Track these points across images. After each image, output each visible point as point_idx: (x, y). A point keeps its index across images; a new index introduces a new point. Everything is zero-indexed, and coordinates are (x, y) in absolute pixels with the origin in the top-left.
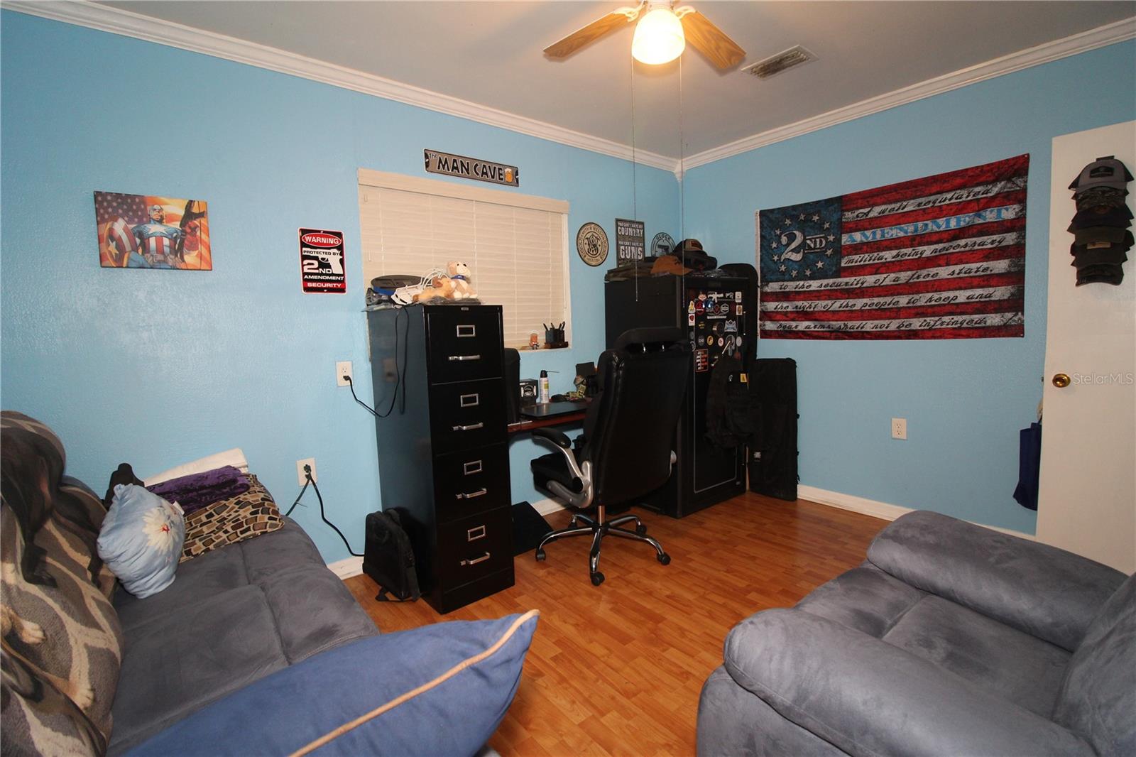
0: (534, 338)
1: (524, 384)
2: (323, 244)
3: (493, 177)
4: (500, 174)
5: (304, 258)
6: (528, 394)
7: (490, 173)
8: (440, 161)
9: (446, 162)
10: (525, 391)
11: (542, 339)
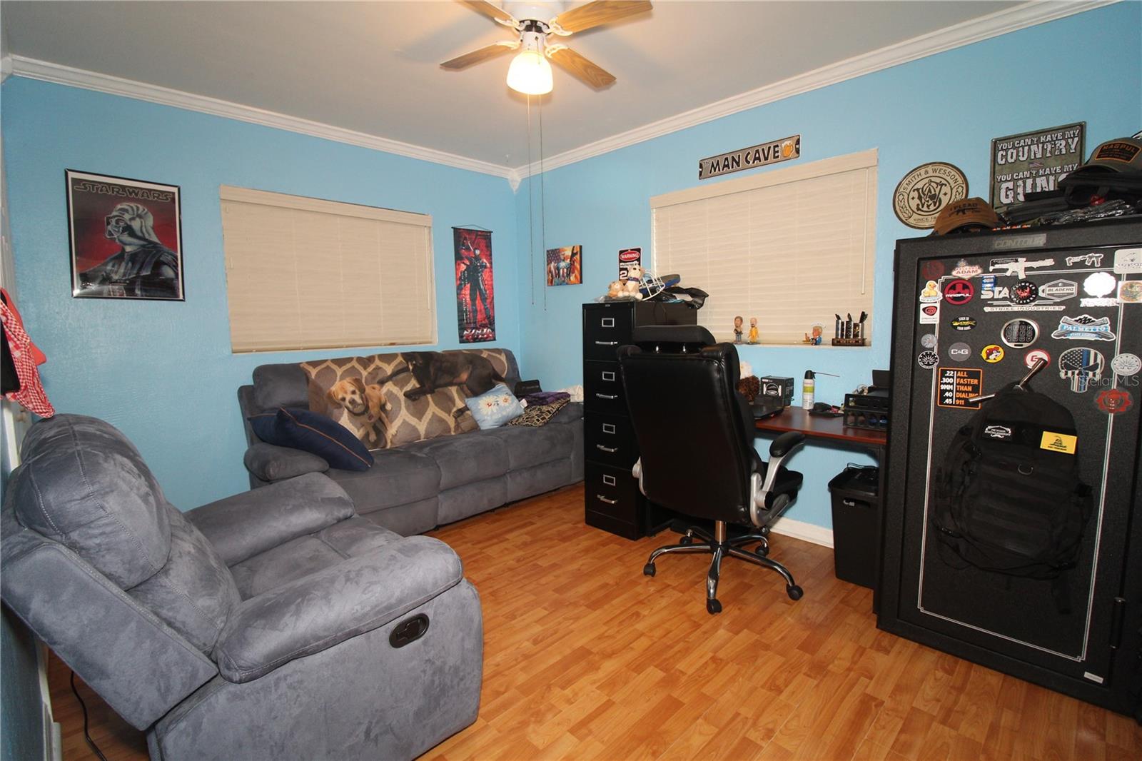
0: (817, 331)
1: (767, 381)
2: (631, 258)
3: (766, 159)
4: (775, 152)
5: (621, 269)
6: (773, 393)
7: (764, 155)
8: (713, 165)
9: (718, 164)
10: (768, 389)
11: (829, 333)
